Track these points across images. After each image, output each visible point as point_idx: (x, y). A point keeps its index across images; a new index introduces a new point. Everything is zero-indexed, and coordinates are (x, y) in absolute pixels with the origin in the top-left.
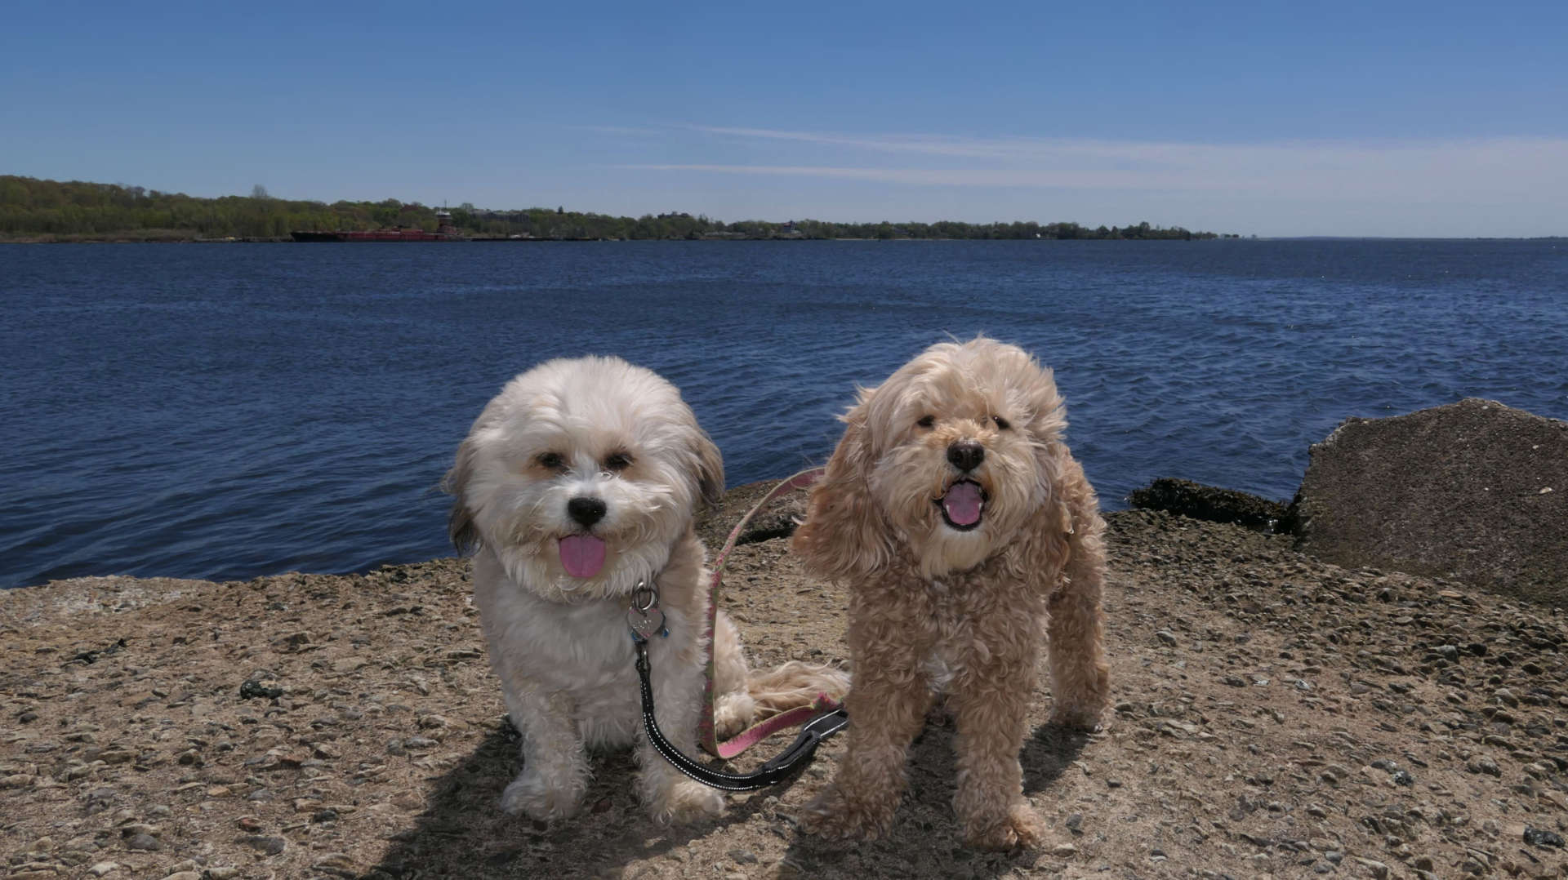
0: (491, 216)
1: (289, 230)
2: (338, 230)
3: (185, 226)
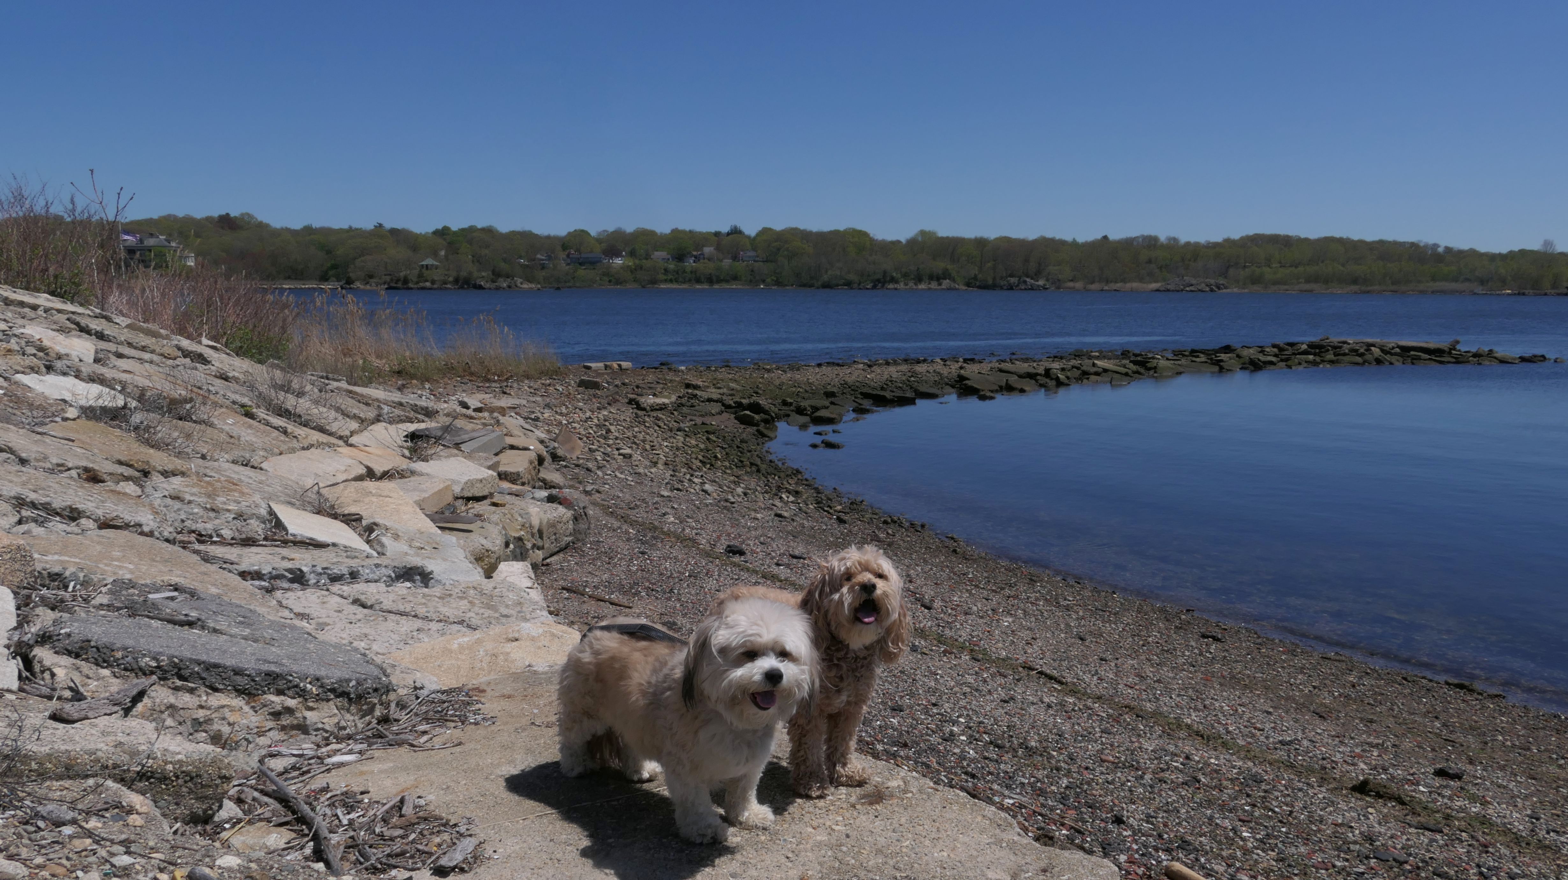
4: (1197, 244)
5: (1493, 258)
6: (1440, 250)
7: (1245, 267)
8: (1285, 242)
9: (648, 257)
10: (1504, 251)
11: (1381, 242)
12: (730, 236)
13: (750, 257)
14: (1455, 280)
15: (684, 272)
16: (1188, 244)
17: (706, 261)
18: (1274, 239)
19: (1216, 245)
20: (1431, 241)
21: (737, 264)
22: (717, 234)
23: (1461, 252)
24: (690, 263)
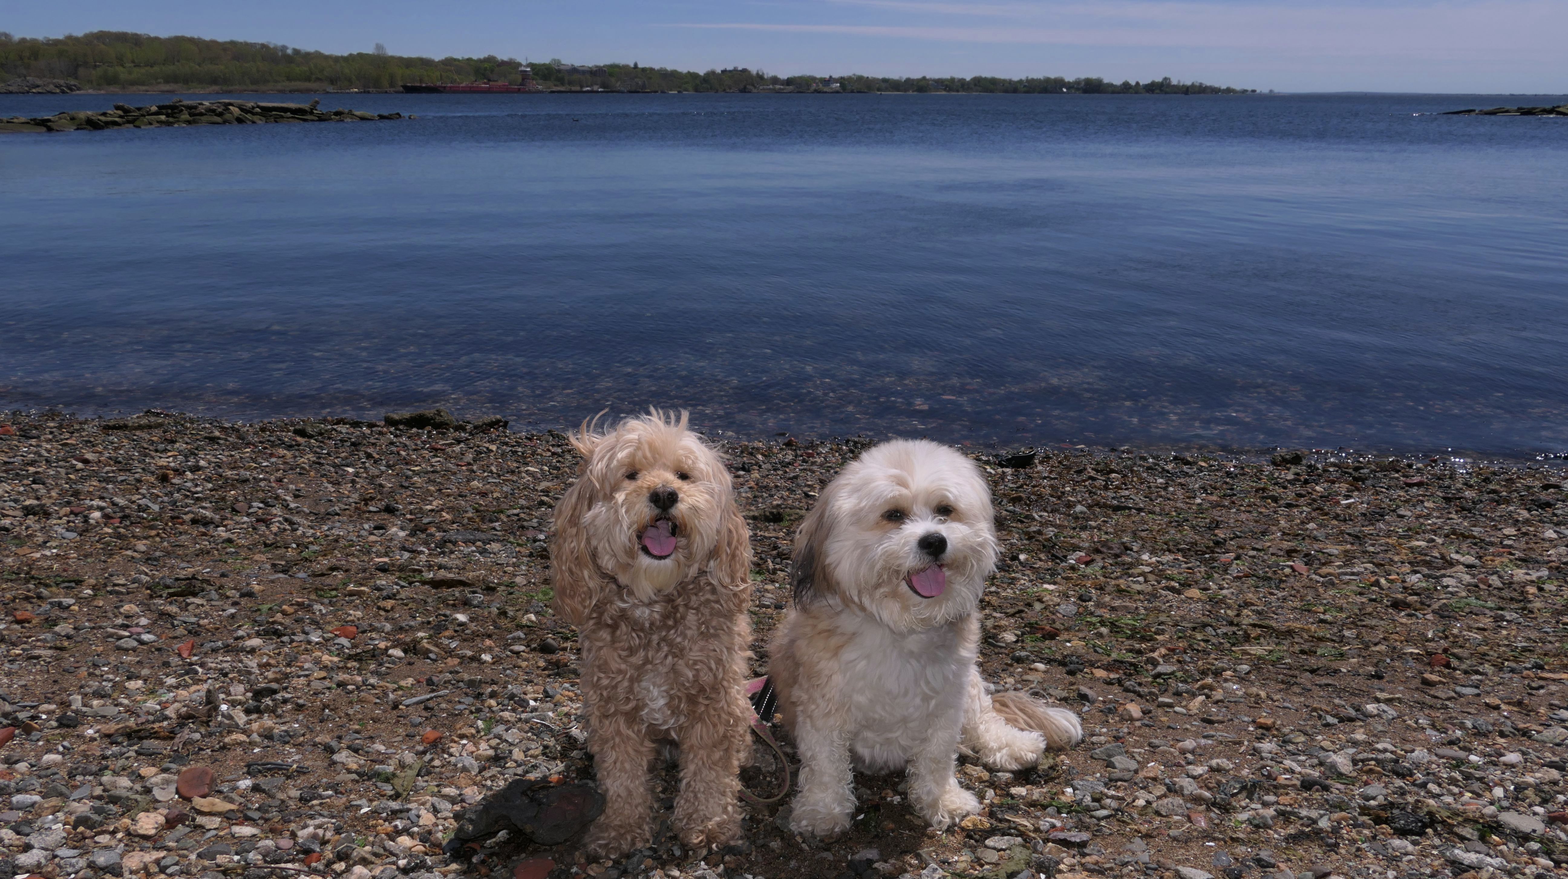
0: (574, 70)
1: (400, 83)
2: (439, 84)
3: (318, 79)
4: (34, 42)
5: (337, 59)
6: (289, 52)
7: (95, 66)
8: (135, 40)
10: (346, 54)
11: (233, 43)
14: (308, 79)
16: (23, 40)
18: (122, 38)
19: (57, 42)
20: (280, 43)
23: (308, 54)
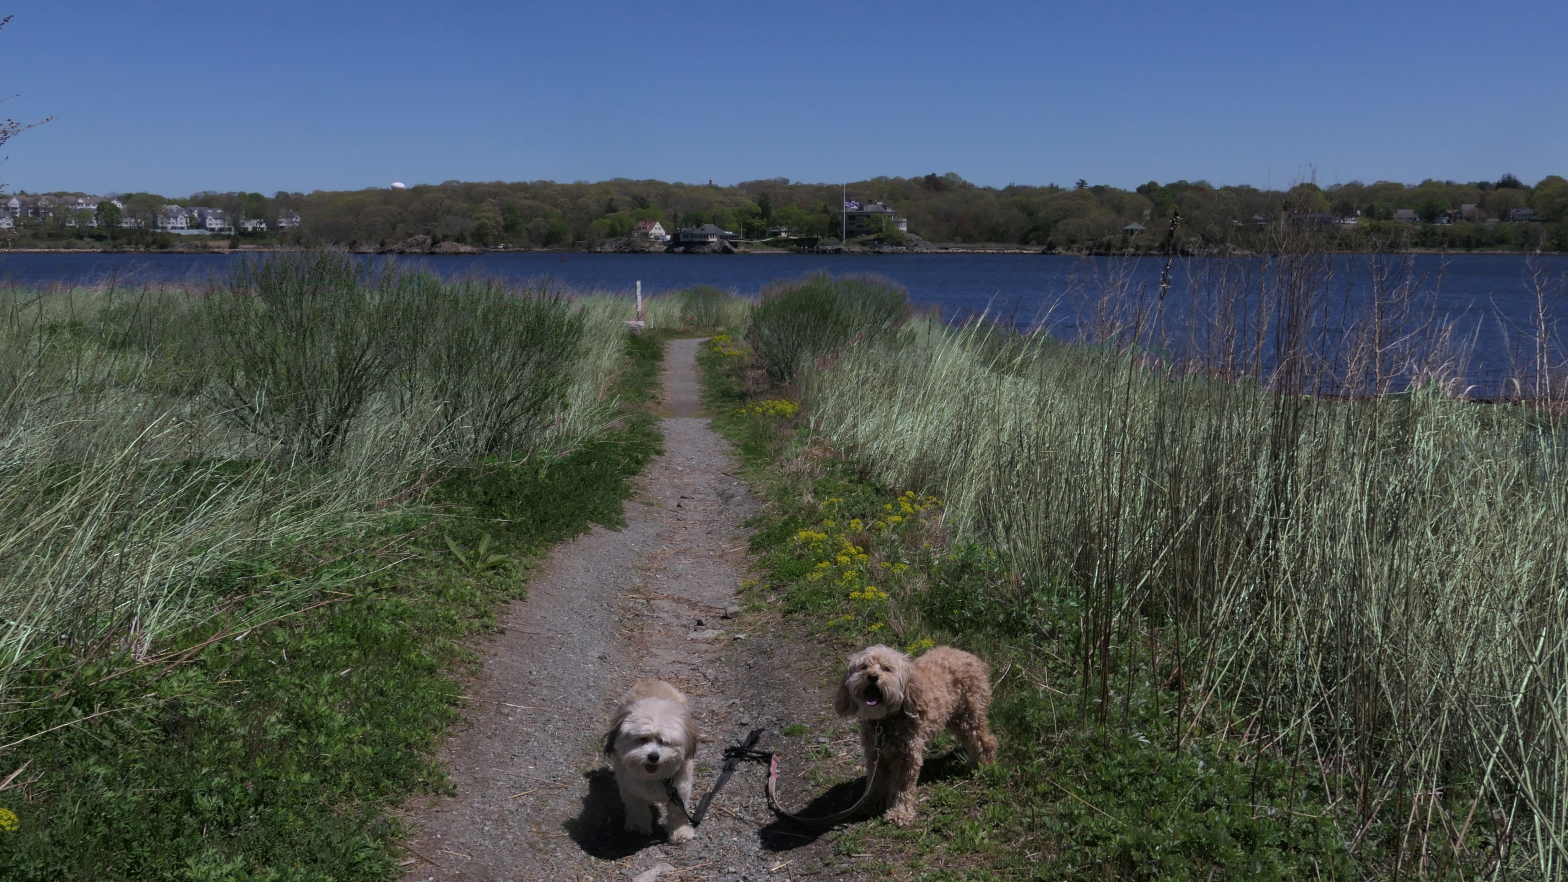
9: (1388, 216)
12: (1500, 190)
13: (1523, 215)
15: (1434, 234)
17: (1464, 221)
21: (1506, 224)
22: (1483, 186)
24: (1443, 224)
